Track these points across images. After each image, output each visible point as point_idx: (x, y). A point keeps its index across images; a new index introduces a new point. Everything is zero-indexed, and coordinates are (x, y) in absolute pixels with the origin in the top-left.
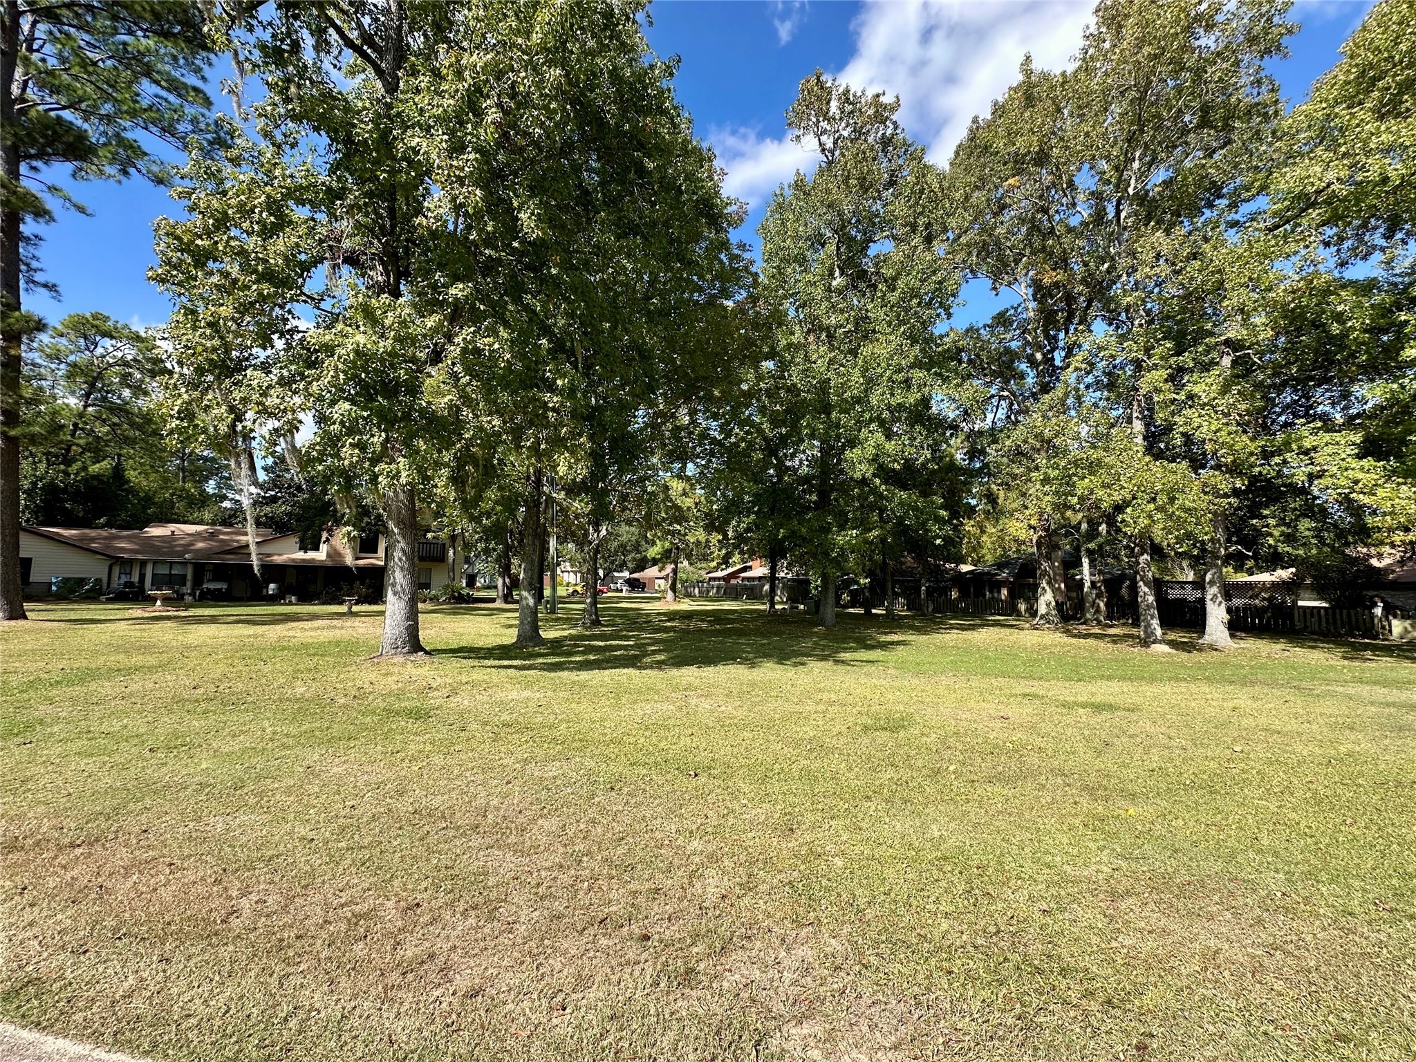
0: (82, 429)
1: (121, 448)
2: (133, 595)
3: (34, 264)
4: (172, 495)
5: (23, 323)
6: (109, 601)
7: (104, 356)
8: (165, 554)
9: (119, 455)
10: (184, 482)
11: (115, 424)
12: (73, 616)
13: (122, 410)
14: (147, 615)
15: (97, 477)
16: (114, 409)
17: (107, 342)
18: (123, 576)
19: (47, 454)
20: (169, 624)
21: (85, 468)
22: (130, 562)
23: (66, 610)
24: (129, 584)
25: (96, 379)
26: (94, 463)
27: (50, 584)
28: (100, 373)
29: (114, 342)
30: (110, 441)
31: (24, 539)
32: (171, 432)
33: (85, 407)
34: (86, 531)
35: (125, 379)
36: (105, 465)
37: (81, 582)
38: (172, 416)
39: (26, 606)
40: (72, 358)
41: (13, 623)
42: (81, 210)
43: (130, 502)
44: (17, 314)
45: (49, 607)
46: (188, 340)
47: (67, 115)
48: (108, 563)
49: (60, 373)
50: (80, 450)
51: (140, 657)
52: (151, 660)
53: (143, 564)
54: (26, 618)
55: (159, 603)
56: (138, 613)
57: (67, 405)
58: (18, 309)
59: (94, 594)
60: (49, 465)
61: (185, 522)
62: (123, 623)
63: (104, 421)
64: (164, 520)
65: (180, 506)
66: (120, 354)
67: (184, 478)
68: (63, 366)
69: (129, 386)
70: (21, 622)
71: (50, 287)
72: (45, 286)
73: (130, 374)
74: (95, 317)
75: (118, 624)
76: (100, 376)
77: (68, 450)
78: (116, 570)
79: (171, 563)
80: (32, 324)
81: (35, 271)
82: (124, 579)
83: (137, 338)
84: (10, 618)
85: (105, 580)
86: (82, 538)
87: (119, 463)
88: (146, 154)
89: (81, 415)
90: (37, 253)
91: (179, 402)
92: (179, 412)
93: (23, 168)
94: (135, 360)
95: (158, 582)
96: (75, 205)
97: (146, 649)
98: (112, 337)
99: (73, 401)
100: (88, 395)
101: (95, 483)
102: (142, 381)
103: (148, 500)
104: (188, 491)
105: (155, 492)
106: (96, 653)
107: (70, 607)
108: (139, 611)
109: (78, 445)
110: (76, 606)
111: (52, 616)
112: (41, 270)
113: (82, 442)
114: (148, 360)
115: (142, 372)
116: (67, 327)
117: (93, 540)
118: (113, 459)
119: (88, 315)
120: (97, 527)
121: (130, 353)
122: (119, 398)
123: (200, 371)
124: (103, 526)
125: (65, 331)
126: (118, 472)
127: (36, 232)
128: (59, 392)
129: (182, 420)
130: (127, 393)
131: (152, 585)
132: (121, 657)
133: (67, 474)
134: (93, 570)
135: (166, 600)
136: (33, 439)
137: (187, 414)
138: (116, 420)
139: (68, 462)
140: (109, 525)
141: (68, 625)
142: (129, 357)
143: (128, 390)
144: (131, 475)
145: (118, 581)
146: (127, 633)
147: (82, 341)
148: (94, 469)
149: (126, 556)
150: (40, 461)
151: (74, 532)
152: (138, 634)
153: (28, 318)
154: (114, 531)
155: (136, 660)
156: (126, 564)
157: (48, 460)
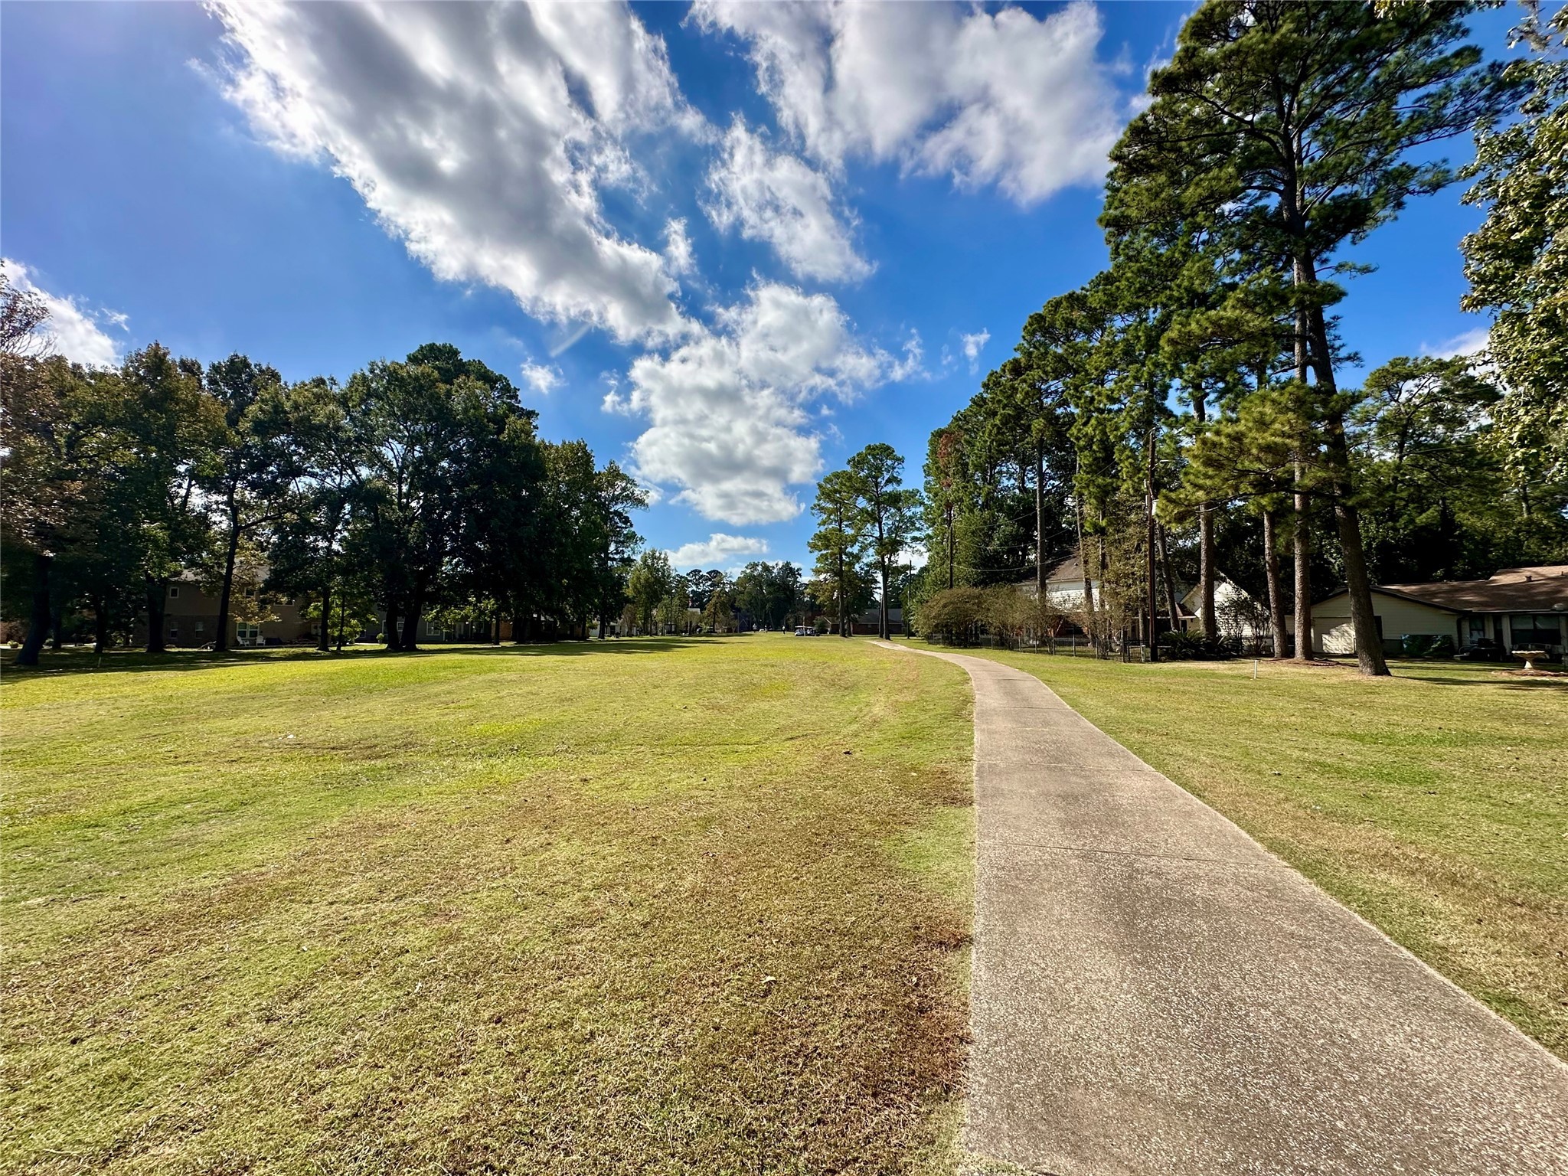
0: (1402, 481)
1: (1445, 491)
2: (1492, 654)
3: (1337, 343)
4: (1517, 532)
5: (1341, 402)
6: (1464, 660)
7: (1410, 400)
8: (1523, 605)
9: (1444, 499)
10: (1529, 512)
11: (1434, 467)
12: (1432, 674)
13: (1440, 449)
14: (1515, 678)
15: (1425, 528)
16: (1430, 451)
17: (1410, 385)
18: (1475, 633)
19: (1375, 514)
20: (1549, 691)
21: (1412, 521)
22: (1481, 617)
23: (1422, 668)
24: (1483, 642)
25: (1406, 427)
26: (1420, 514)
27: (1401, 642)
28: (1409, 418)
29: (1417, 381)
30: (1431, 486)
31: (1376, 600)
32: (1516, 463)
33: (1401, 458)
34: (1426, 586)
35: (1436, 416)
36: (1432, 512)
37: (1428, 639)
38: (1512, 446)
39: (1389, 662)
40: (1381, 414)
41: (1379, 678)
42: (1366, 270)
43: (1465, 549)
44: (1335, 396)
45: (1405, 664)
46: (1518, 351)
47: (1339, 190)
48: (1456, 618)
49: (1372, 433)
50: (1403, 503)
51: (1523, 728)
52: (1539, 733)
53: (1497, 618)
54: (1389, 674)
55: (1528, 665)
56: (1504, 676)
57: (1384, 462)
58: (1335, 392)
59: (1446, 652)
60: (1378, 524)
61: (1540, 564)
62: (1489, 687)
63: (1422, 467)
64: (1514, 564)
65: (1532, 545)
66: (1426, 391)
67: (1529, 508)
68: (1374, 425)
69: (1441, 421)
70: (1385, 678)
71: (1353, 357)
72: (1349, 358)
73: (1440, 408)
74: (1393, 364)
75: (1483, 687)
76: (1410, 422)
77: (1392, 506)
78: (1466, 626)
79: (1535, 617)
80: (1348, 401)
81: (1339, 349)
82: (1477, 636)
83: (1442, 366)
84: (1377, 674)
85: (1455, 637)
86: (1424, 594)
87: (1445, 507)
88: (1416, 170)
89: (1398, 467)
90: (1337, 333)
91: (1518, 427)
92: (1519, 438)
93: (1316, 265)
94: (1443, 391)
95: (1520, 640)
96: (1359, 270)
97: (1529, 719)
98: (1414, 377)
99: (1389, 456)
100: (1401, 446)
101: (1424, 534)
102: (1455, 411)
103: (1486, 541)
104: (1538, 525)
105: (1493, 532)
106: (1467, 717)
107: (1425, 665)
108: (1504, 674)
109: (1401, 499)
110: (1431, 665)
111: (1411, 674)
112: (1344, 345)
113: (1404, 494)
114: (1457, 385)
115: (1452, 401)
116: (1370, 386)
117: (1434, 594)
118: (1438, 503)
119: (1387, 365)
120: (1434, 581)
121: (1435, 385)
122: (1433, 437)
123: (1538, 382)
124: (1441, 579)
125: (1369, 391)
126: (1447, 519)
127: (1332, 315)
128: (1374, 452)
129: (1528, 447)
130: (1440, 429)
131: (1513, 642)
132: (1498, 724)
133: (1395, 530)
134: (1441, 626)
135: (1537, 662)
136: (1364, 504)
137: (1533, 438)
138: (1433, 462)
139: (1394, 517)
140: (1449, 576)
141: (1430, 684)
142: (1436, 390)
143: (1440, 426)
144: (1465, 518)
145: (1471, 638)
146: (1496, 698)
147: (1386, 394)
148: (1421, 519)
149: (1474, 610)
150: (1370, 522)
151: (1414, 587)
152: (1512, 700)
153: (1344, 397)
154: (1455, 583)
155: (1517, 730)
156: (1476, 620)
157: (1376, 519)
